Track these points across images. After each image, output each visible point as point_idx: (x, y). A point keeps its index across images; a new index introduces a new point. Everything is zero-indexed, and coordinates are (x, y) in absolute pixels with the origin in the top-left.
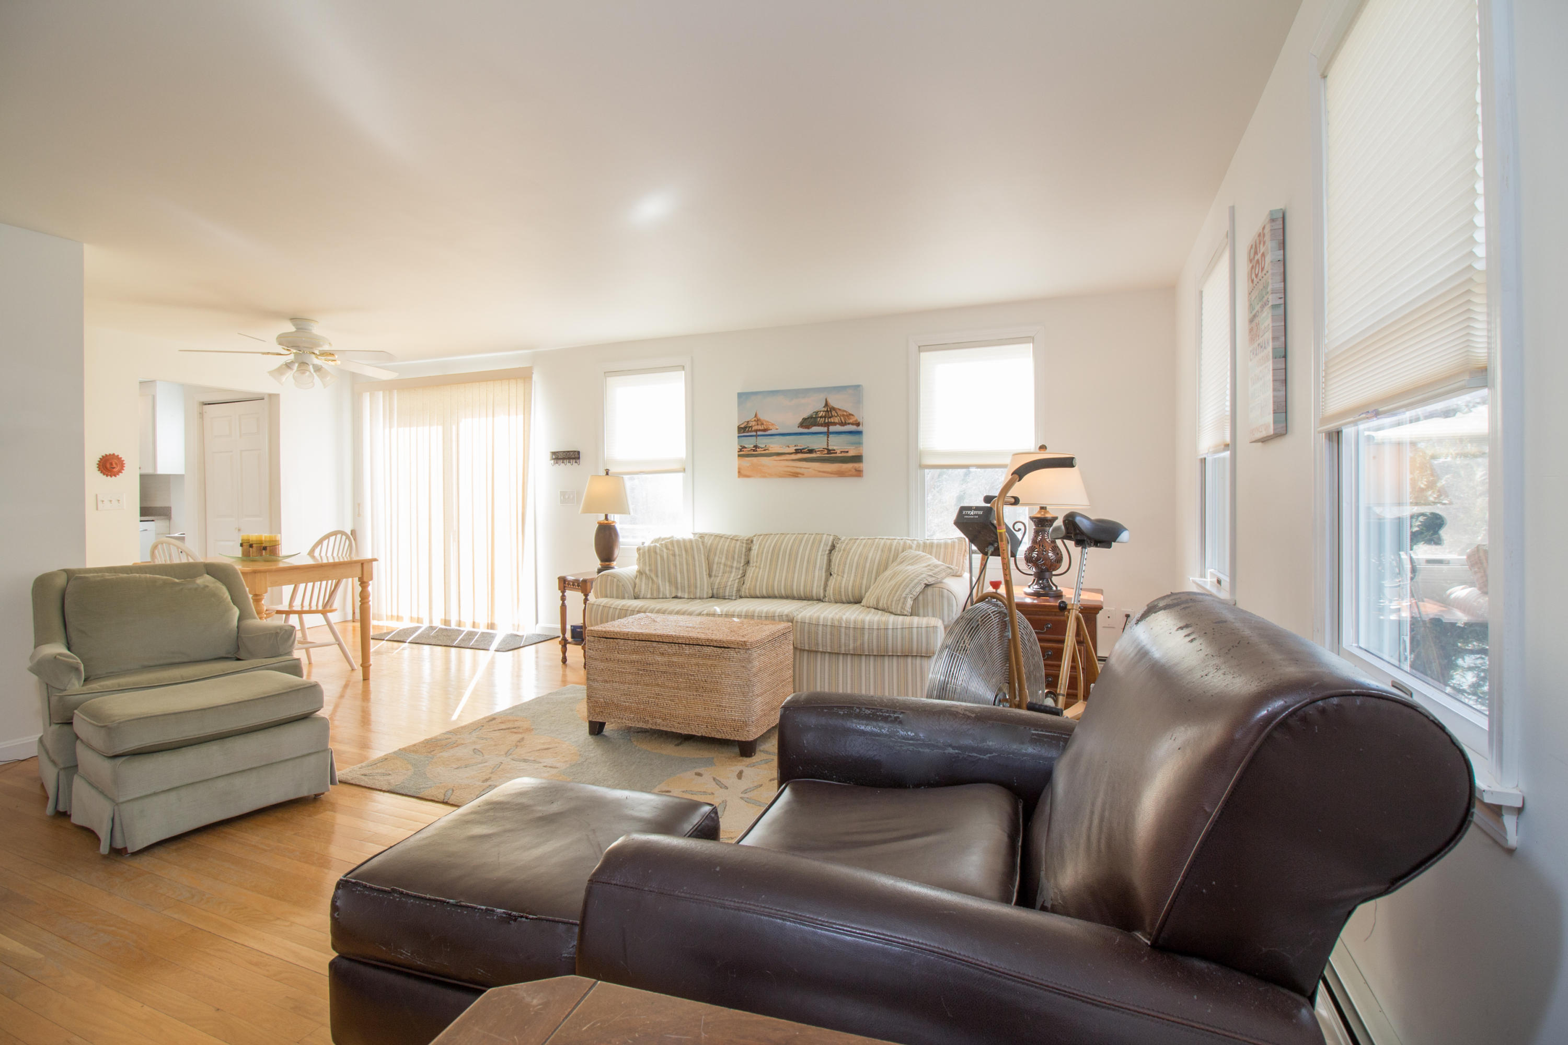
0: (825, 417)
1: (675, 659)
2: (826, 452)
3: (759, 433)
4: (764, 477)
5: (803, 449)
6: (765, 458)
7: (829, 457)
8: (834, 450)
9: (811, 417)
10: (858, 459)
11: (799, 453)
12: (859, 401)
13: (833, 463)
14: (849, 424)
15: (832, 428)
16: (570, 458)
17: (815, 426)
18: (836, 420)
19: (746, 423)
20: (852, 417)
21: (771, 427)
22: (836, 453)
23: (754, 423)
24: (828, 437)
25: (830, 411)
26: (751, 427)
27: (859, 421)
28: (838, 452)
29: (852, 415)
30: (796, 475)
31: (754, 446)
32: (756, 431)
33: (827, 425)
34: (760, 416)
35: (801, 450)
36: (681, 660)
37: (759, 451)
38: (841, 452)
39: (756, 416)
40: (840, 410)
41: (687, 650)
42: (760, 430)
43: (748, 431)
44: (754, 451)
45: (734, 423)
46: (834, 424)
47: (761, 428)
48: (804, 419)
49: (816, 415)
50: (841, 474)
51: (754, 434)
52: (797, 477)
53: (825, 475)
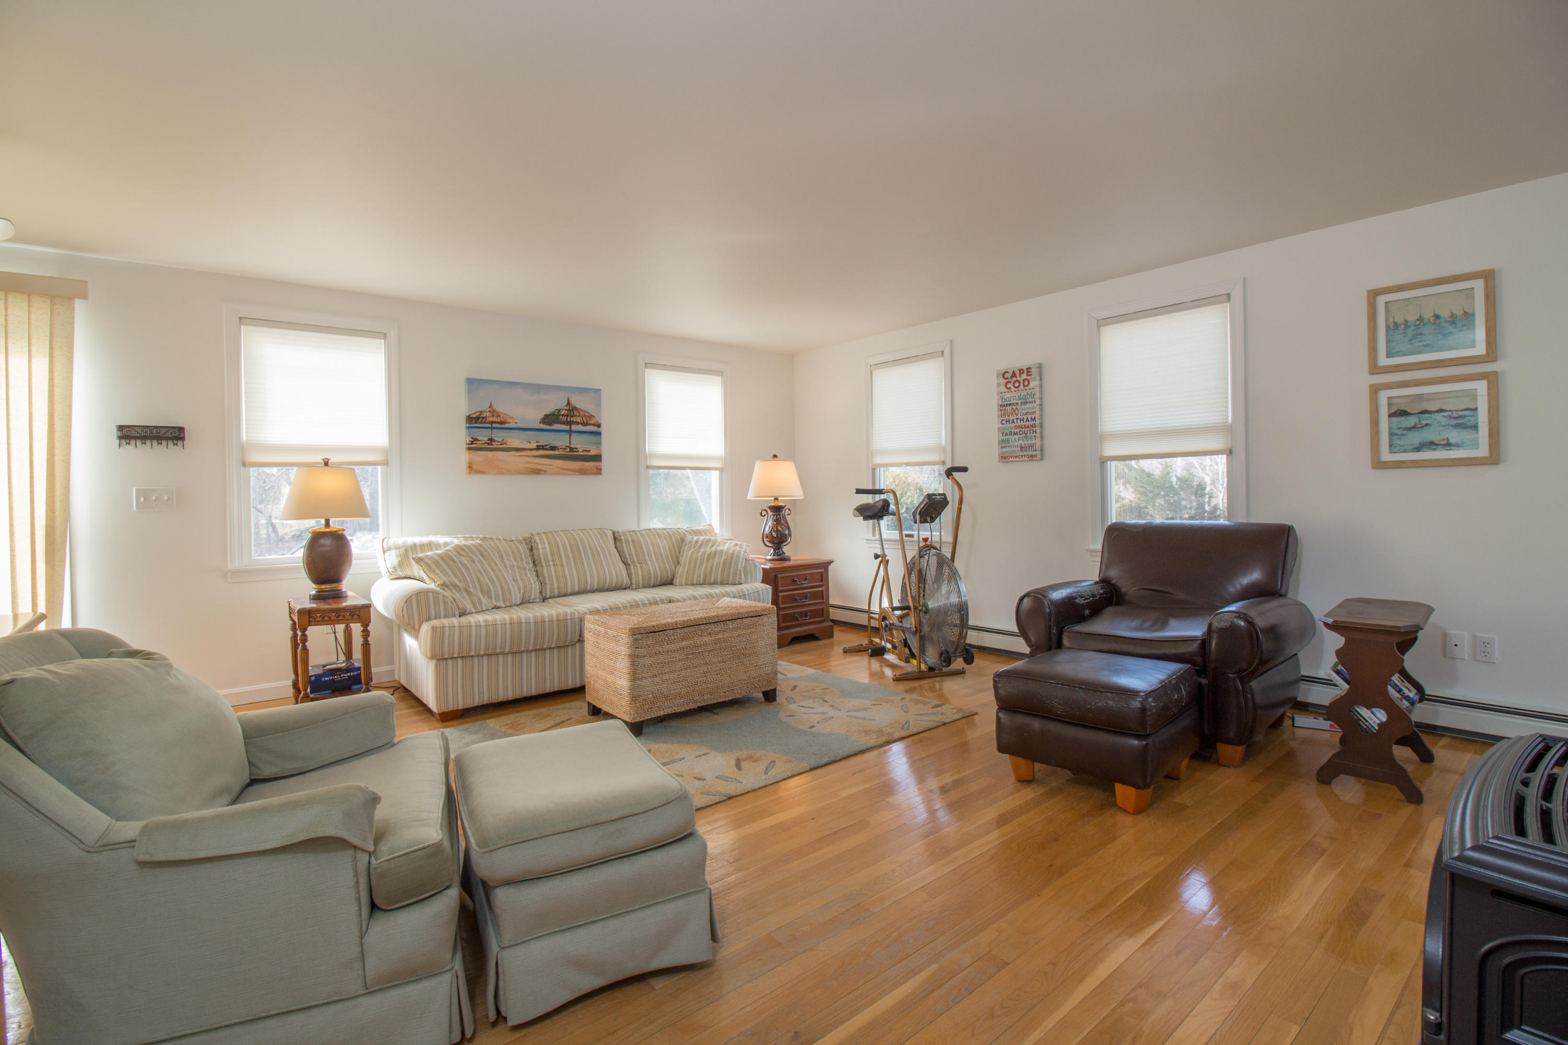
0: (567, 416)
1: (720, 636)
2: (568, 450)
3: (494, 425)
4: (502, 473)
5: (546, 446)
6: (503, 453)
7: (572, 455)
8: (576, 449)
9: (553, 414)
10: (598, 458)
11: (540, 449)
12: (599, 405)
13: (575, 461)
14: (590, 424)
15: (574, 427)
16: (152, 438)
17: (557, 423)
18: (579, 420)
19: (478, 414)
20: (593, 418)
21: (509, 420)
22: (578, 451)
23: (488, 414)
24: (570, 436)
25: (572, 410)
26: (485, 418)
27: (599, 422)
28: (581, 450)
29: (594, 417)
30: (537, 472)
31: (489, 440)
32: (492, 423)
33: (570, 423)
34: (496, 407)
35: (543, 446)
36: (726, 635)
37: (495, 445)
38: (583, 451)
39: (491, 406)
40: (582, 410)
41: (731, 625)
42: (495, 422)
43: (481, 423)
44: (489, 444)
45: (462, 408)
46: (577, 423)
47: (497, 420)
48: (546, 416)
49: (558, 413)
50: (583, 472)
51: (490, 426)
52: (540, 474)
53: (567, 472)
